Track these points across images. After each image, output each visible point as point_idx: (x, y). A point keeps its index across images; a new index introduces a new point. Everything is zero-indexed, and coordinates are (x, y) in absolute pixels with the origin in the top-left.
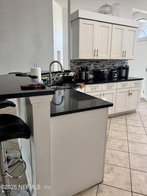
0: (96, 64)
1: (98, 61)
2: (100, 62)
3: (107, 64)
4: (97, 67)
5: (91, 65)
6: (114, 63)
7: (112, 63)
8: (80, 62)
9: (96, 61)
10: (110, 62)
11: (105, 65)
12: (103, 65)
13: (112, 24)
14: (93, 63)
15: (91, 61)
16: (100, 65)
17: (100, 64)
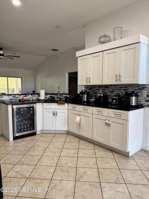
0: (105, 90)
1: (106, 87)
2: (108, 88)
3: (117, 90)
4: (105, 92)
5: (99, 90)
6: (126, 89)
7: (124, 88)
8: (91, 88)
9: (104, 87)
10: (121, 87)
11: (115, 91)
12: (112, 90)
13: (103, 51)
14: (102, 88)
15: (100, 86)
16: (109, 91)
17: (108, 89)
